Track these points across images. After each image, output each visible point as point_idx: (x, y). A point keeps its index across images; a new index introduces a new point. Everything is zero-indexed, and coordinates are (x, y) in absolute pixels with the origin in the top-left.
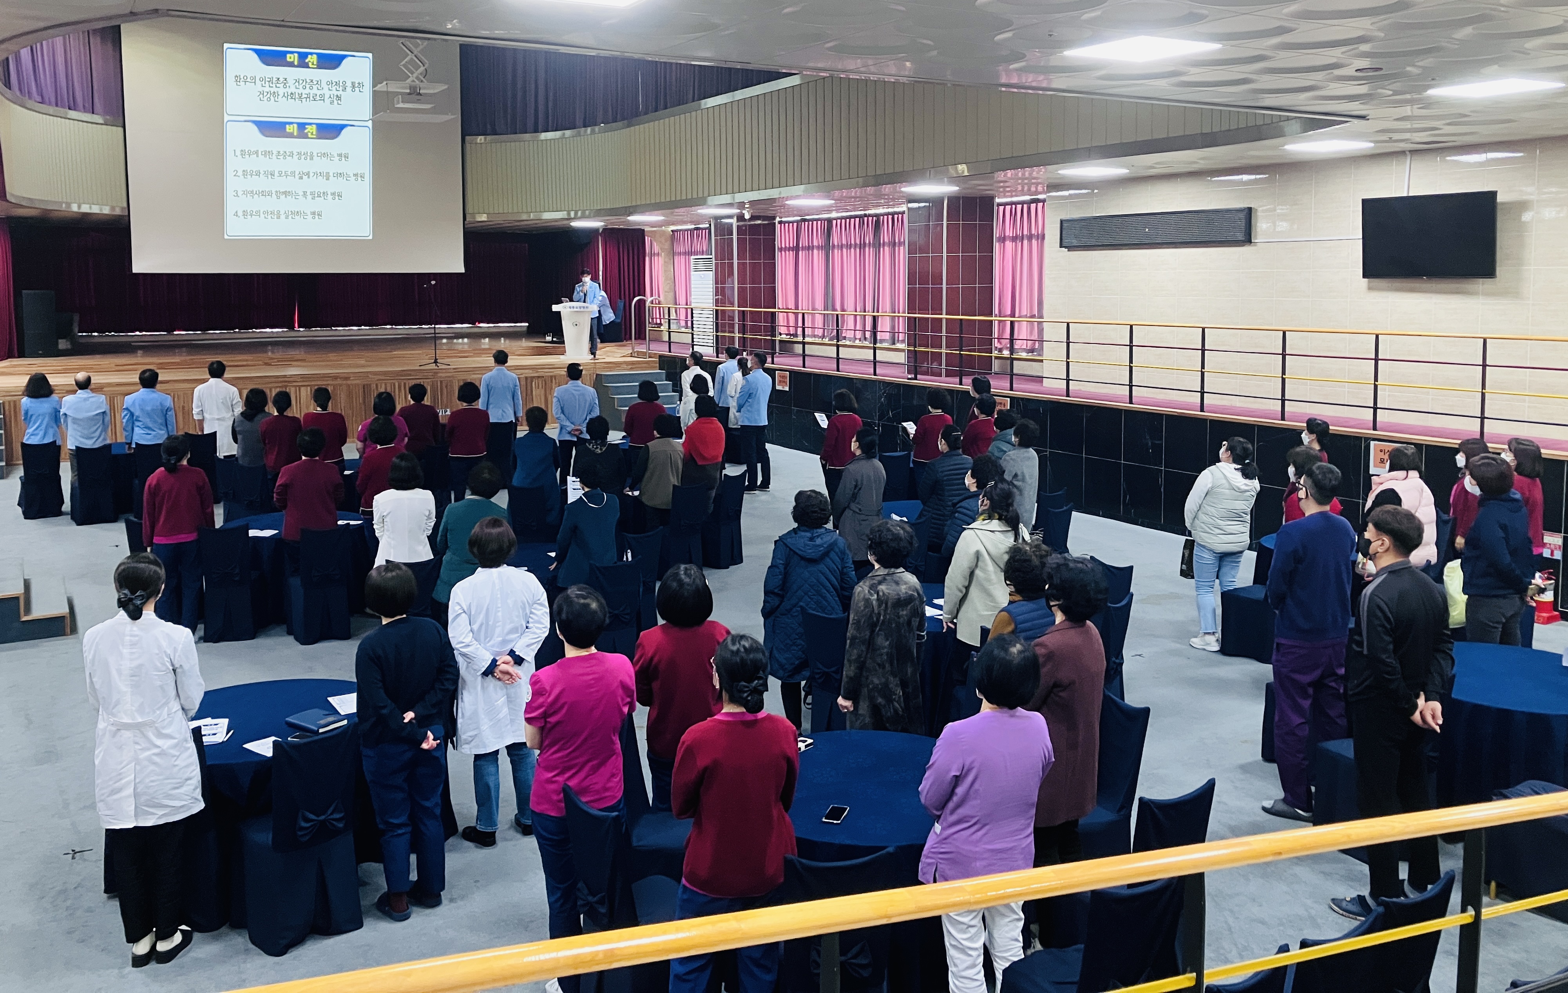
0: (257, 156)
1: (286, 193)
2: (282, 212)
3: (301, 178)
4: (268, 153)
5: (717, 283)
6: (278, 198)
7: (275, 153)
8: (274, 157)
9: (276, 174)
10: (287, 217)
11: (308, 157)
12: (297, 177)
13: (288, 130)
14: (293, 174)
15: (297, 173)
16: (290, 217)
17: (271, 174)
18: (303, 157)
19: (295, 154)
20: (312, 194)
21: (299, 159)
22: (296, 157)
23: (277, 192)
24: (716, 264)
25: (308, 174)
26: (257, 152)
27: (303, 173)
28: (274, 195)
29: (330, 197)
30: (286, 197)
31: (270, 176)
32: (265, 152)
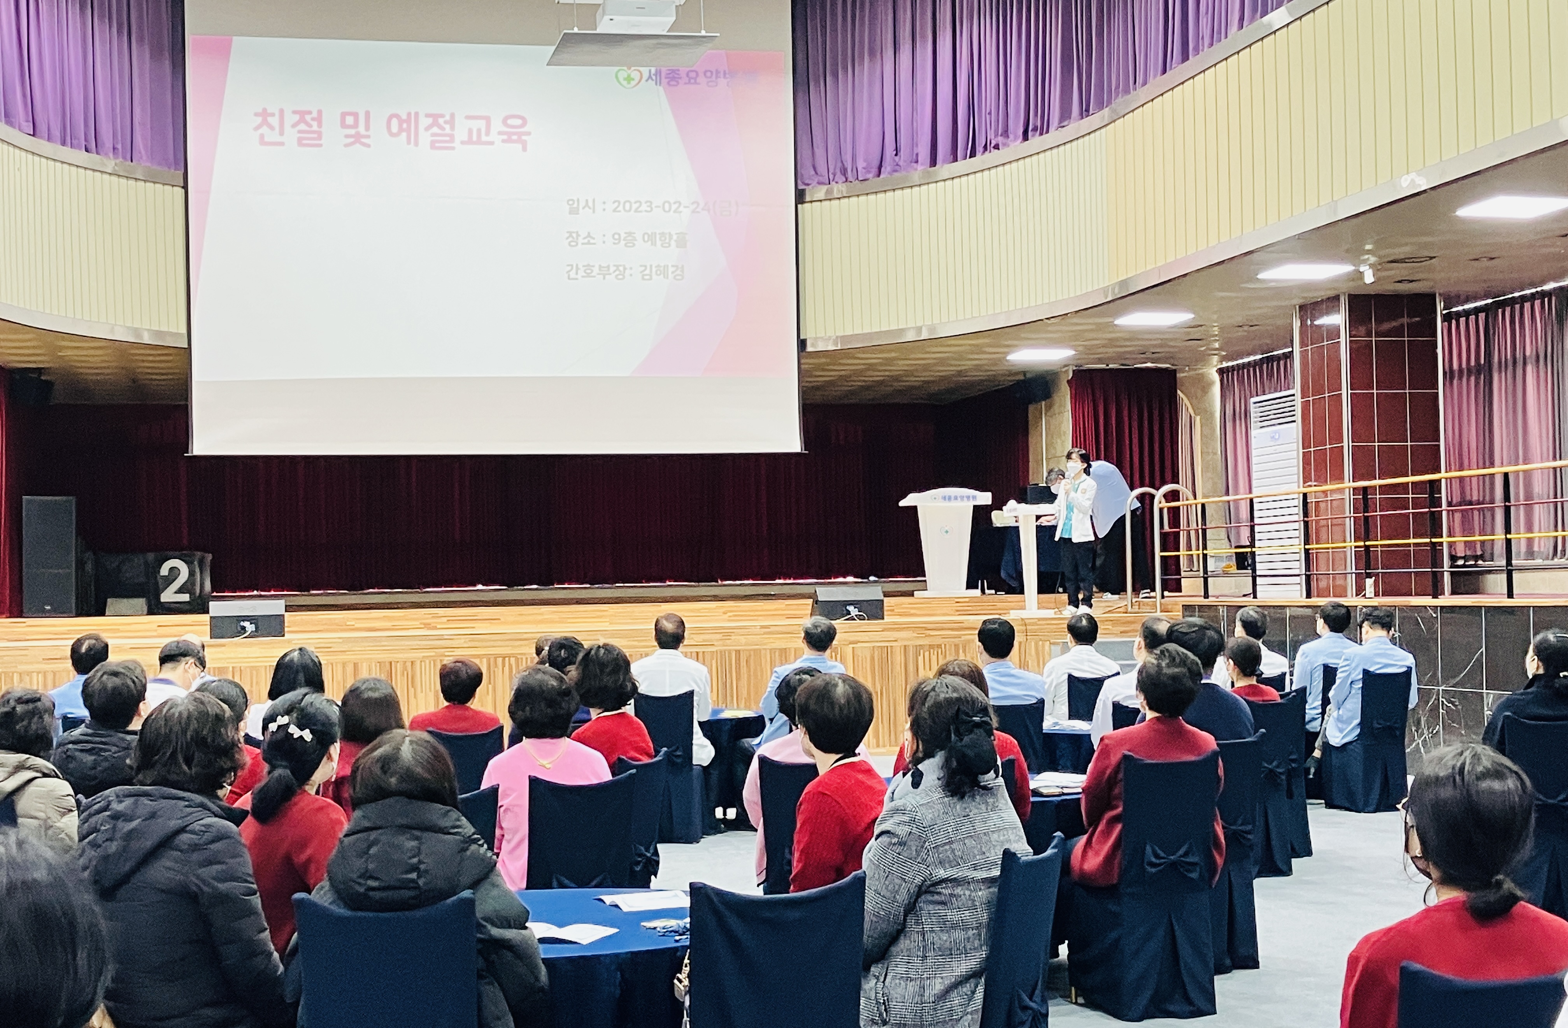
5: (1306, 444)
24: (1305, 406)
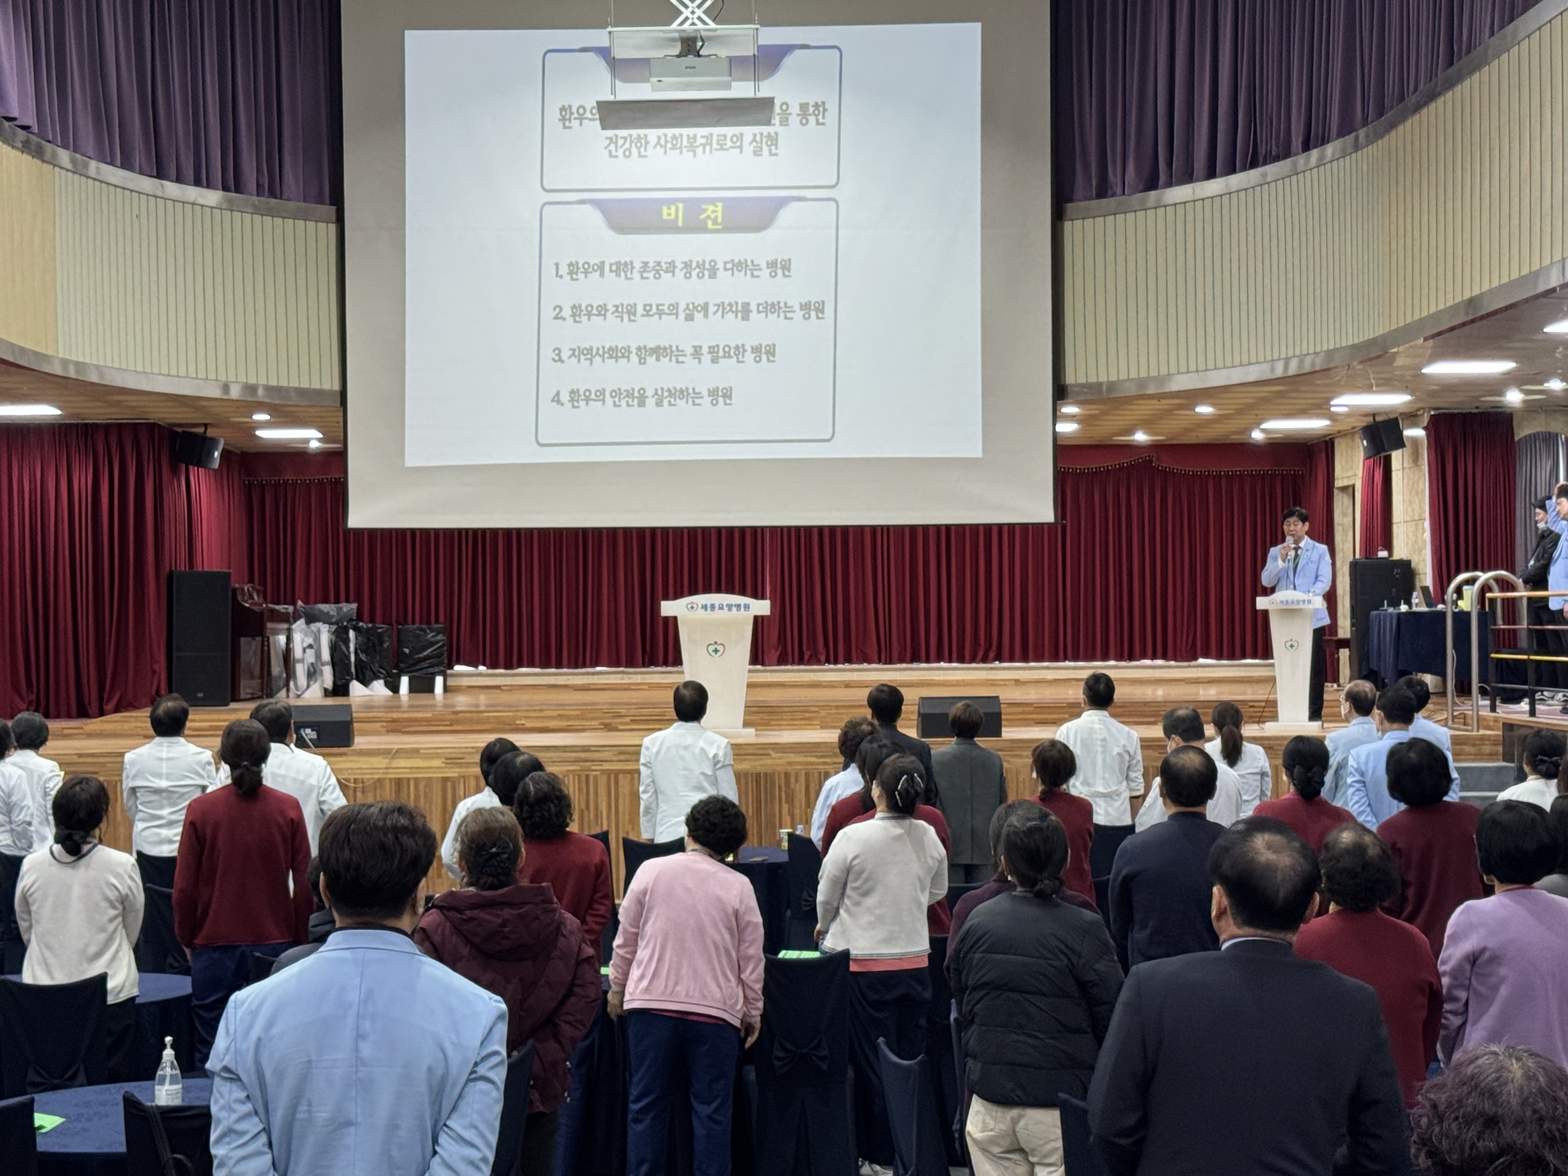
0: (602, 275)
1: (658, 352)
2: (650, 392)
3: (690, 318)
4: (622, 268)
6: (642, 361)
7: (637, 265)
8: (636, 275)
9: (640, 310)
10: (659, 404)
11: (706, 273)
12: (682, 316)
13: (665, 217)
14: (674, 309)
15: (682, 307)
16: (666, 402)
17: (629, 312)
18: (694, 273)
19: (680, 265)
20: (713, 350)
21: (688, 276)
22: (680, 274)
23: (639, 349)
25: (705, 308)
26: (601, 267)
27: (695, 308)
28: (634, 358)
29: (749, 357)
30: (658, 359)
31: (626, 316)
32: (618, 264)
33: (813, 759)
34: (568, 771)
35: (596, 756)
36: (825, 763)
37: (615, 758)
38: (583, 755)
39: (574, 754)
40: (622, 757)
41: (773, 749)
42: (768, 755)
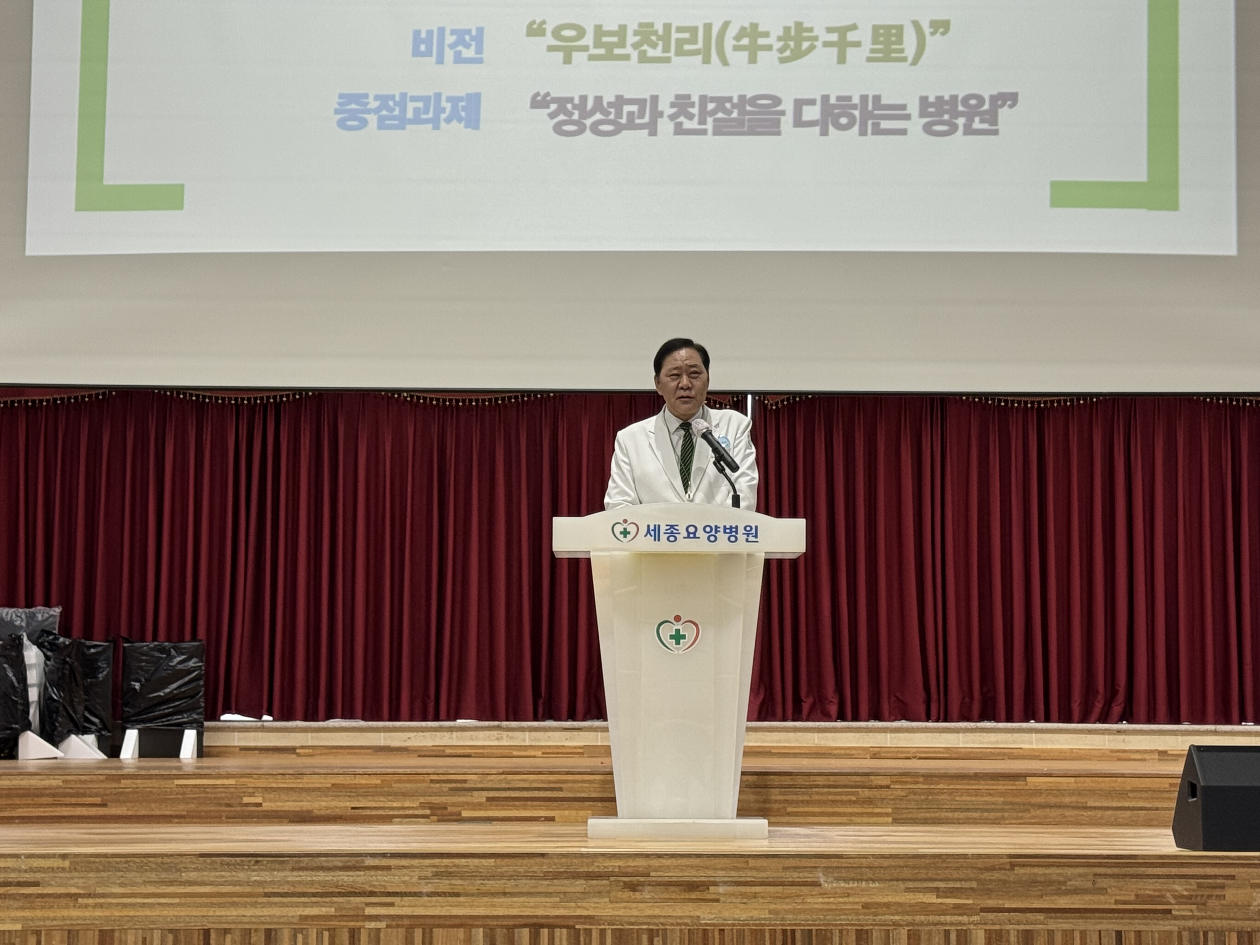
33: (931, 899)
34: (304, 918)
35: (379, 880)
36: (959, 909)
37: (426, 889)
38: (346, 878)
39: (321, 876)
40: (444, 885)
41: (827, 870)
42: (816, 884)
